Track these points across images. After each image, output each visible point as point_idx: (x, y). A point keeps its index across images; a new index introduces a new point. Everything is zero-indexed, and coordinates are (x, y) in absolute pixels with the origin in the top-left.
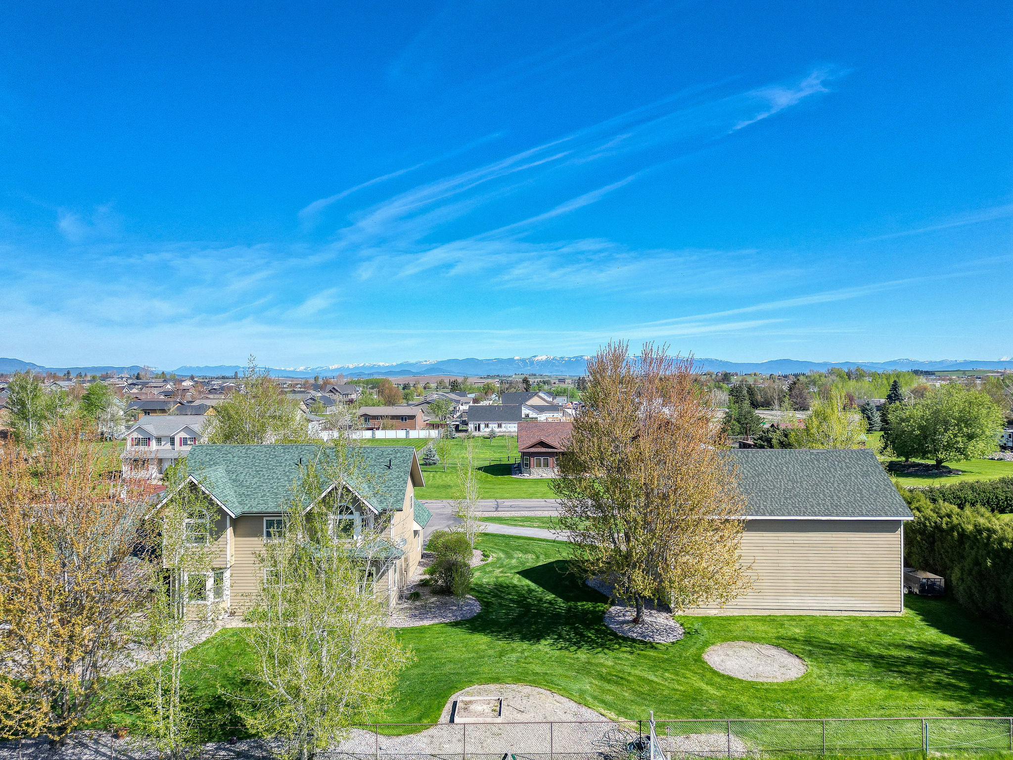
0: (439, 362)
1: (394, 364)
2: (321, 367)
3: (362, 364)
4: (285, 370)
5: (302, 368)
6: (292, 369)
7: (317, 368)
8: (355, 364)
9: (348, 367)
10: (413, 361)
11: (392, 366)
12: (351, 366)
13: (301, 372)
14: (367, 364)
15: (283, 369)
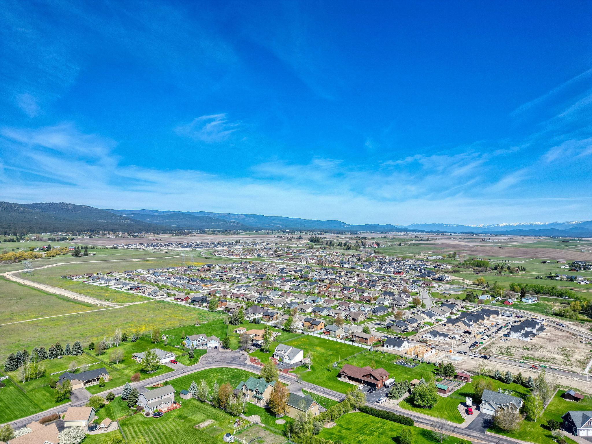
0: (583, 222)
1: (547, 223)
2: (494, 225)
3: (523, 223)
4: (470, 227)
5: (481, 225)
6: (475, 226)
7: (491, 225)
8: (518, 223)
9: (513, 225)
10: (562, 221)
11: (545, 225)
12: (515, 224)
13: (481, 228)
14: (526, 223)
15: (469, 225)
